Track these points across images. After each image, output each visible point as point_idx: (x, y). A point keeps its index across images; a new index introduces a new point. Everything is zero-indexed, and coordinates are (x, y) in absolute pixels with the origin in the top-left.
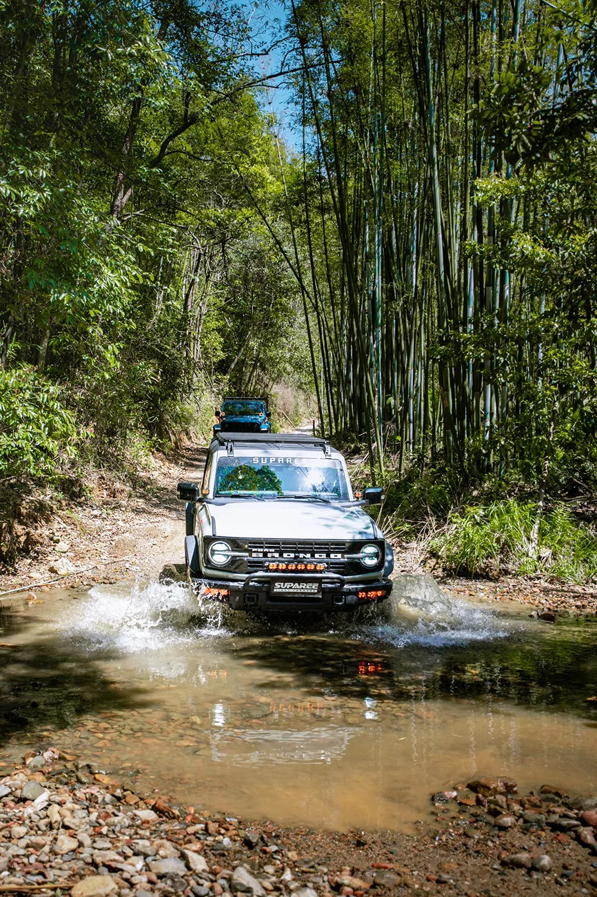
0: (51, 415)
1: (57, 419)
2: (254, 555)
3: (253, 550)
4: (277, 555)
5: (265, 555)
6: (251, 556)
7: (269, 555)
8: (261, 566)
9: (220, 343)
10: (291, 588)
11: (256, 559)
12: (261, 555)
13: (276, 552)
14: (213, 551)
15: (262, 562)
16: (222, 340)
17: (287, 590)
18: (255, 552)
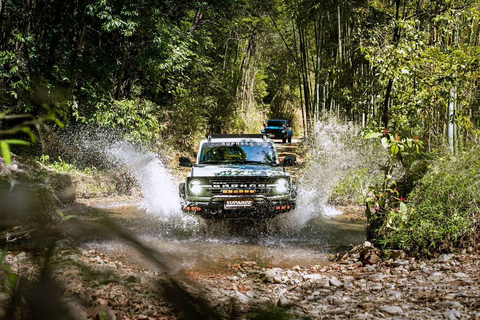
0: (147, 120)
1: (150, 121)
2: (215, 186)
3: (214, 183)
4: (228, 186)
5: (221, 186)
6: (213, 187)
7: (223, 186)
8: (219, 193)
9: (266, 87)
10: (236, 204)
11: (216, 189)
12: (219, 186)
13: (227, 184)
14: (192, 185)
15: (220, 190)
16: (267, 85)
17: (234, 206)
18: (215, 184)
